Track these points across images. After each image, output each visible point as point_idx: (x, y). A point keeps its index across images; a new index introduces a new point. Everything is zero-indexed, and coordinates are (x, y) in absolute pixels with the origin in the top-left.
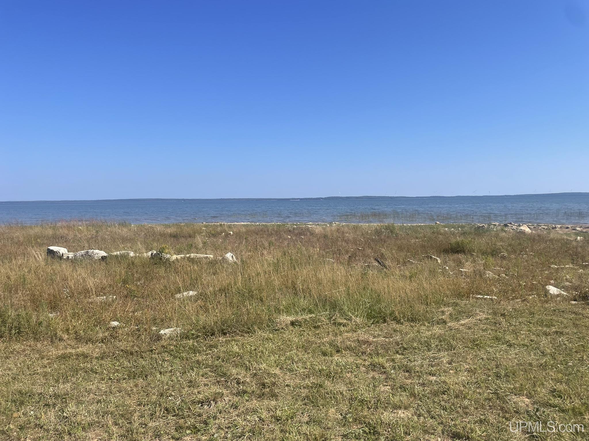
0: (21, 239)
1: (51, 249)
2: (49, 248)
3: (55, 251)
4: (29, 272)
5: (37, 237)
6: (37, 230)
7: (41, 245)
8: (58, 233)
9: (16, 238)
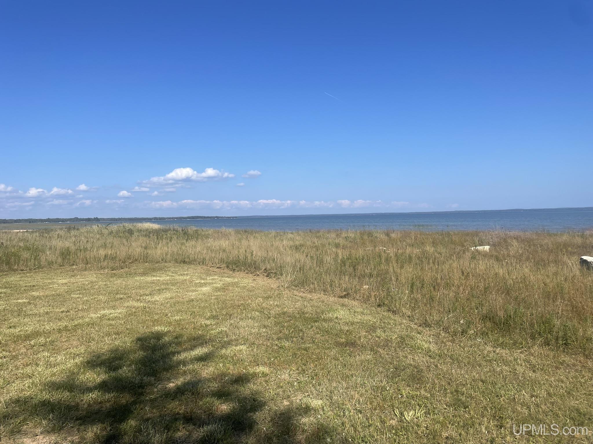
0: (550, 246)
1: (584, 259)
2: (582, 257)
3: (589, 261)
4: (566, 280)
5: (566, 245)
6: (565, 238)
7: (572, 254)
8: (588, 242)
9: (545, 244)
